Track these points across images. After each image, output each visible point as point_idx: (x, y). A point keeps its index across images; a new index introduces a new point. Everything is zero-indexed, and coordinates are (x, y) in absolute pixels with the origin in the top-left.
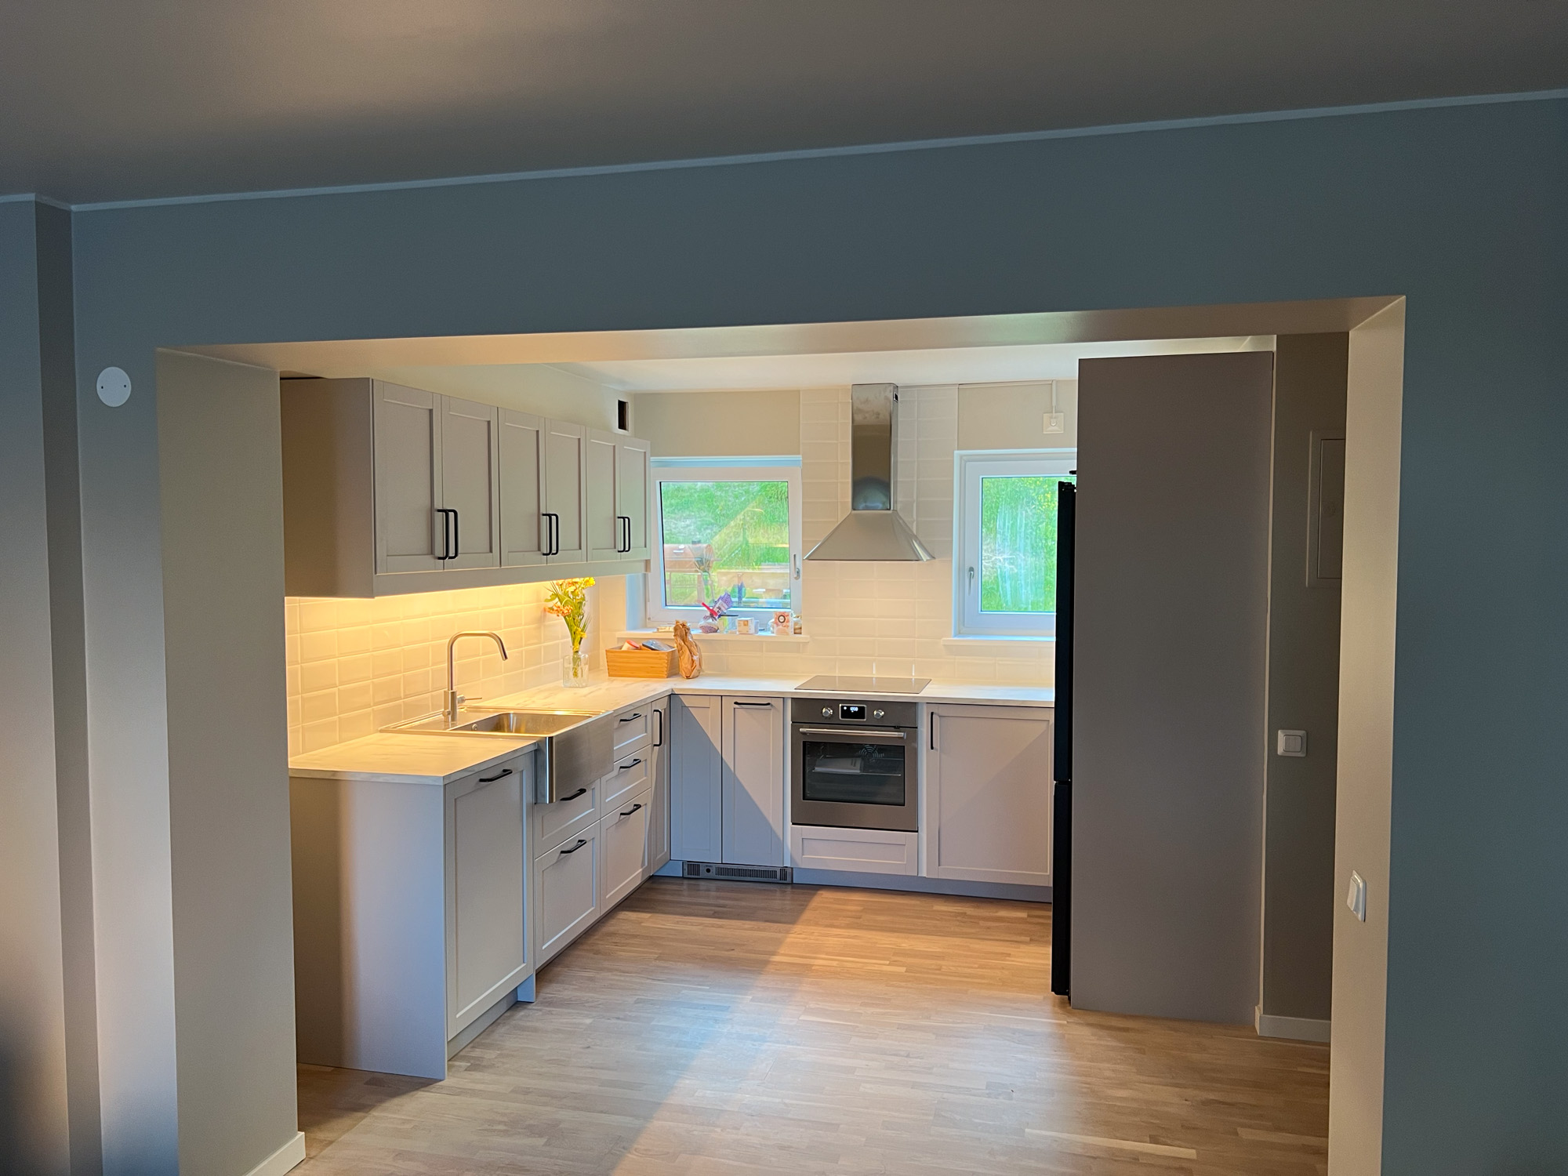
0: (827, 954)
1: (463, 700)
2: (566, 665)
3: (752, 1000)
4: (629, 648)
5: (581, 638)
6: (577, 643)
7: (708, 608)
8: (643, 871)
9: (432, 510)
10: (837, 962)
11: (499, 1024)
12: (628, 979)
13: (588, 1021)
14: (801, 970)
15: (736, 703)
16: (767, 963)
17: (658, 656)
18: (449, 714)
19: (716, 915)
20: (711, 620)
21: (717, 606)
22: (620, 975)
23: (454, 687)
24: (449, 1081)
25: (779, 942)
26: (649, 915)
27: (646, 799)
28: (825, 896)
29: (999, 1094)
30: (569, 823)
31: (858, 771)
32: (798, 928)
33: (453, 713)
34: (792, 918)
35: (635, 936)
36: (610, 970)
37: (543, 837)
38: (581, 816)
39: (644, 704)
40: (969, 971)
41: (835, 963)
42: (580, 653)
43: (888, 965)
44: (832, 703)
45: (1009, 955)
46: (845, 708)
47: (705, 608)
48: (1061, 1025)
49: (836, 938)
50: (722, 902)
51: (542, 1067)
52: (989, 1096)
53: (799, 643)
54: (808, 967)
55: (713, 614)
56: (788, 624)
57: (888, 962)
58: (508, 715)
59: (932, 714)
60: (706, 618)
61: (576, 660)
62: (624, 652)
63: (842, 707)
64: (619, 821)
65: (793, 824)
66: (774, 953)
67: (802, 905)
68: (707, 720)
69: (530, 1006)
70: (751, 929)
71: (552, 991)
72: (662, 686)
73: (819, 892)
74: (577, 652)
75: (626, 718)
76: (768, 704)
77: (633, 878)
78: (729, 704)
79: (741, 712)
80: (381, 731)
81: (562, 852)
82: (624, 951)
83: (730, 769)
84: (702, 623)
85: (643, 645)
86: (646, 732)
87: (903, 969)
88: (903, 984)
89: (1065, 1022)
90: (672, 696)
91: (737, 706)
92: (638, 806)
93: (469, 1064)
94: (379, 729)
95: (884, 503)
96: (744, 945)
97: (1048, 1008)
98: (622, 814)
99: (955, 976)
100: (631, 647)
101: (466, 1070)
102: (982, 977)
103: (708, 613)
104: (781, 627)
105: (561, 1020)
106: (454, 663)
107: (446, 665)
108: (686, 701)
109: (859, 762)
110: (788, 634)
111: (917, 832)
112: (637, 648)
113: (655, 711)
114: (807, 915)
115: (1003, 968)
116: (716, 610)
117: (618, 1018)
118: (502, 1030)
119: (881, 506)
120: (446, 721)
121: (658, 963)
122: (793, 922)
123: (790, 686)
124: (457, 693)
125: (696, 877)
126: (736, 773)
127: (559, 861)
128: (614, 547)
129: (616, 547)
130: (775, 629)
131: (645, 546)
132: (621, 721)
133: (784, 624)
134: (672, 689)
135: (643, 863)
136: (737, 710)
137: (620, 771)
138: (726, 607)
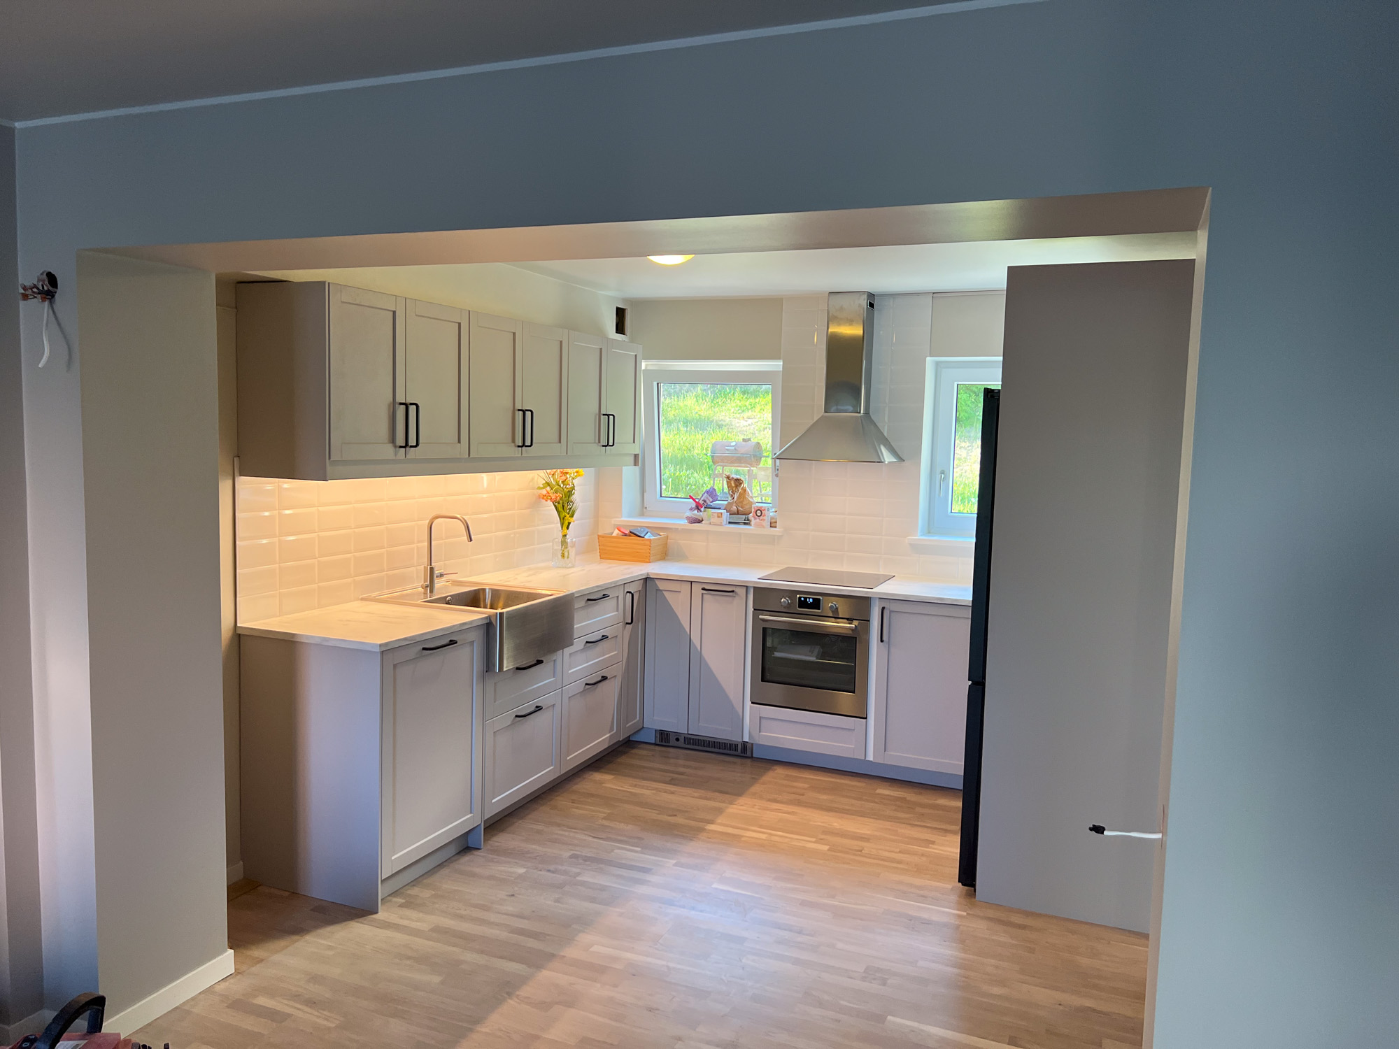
0: (761, 826)
1: (441, 575)
2: (556, 548)
3: (675, 865)
4: (618, 534)
5: (569, 523)
6: (565, 527)
7: (694, 500)
8: (610, 736)
9: (394, 404)
10: (766, 835)
11: (445, 866)
12: (572, 834)
13: (521, 871)
14: (729, 840)
15: (703, 589)
16: (702, 830)
17: (643, 542)
18: (427, 587)
19: (672, 782)
20: (696, 512)
21: (702, 499)
22: (565, 831)
23: (433, 564)
24: (382, 915)
25: (720, 811)
26: (612, 777)
27: (617, 671)
28: (780, 771)
29: (874, 979)
30: (525, 690)
31: (813, 659)
32: (742, 800)
33: (431, 587)
34: (737, 791)
35: (592, 795)
36: (559, 825)
37: (495, 702)
38: (541, 683)
39: (615, 586)
40: (887, 854)
41: (764, 836)
42: (567, 536)
43: (815, 842)
44: (792, 593)
45: (933, 843)
46: (802, 599)
47: (691, 500)
48: (960, 916)
49: (776, 813)
50: (682, 770)
51: (465, 910)
52: (864, 979)
53: (774, 536)
54: (740, 836)
55: (698, 507)
56: (764, 518)
57: (814, 840)
58: (484, 590)
59: (883, 608)
60: (691, 509)
61: (564, 543)
62: (614, 537)
63: (800, 598)
64: (585, 690)
65: (752, 703)
66: (712, 822)
67: (753, 778)
68: (679, 602)
69: (477, 853)
70: (700, 798)
71: (503, 840)
72: (640, 570)
73: (775, 767)
74: (565, 536)
75: (594, 598)
76: (733, 591)
77: (600, 741)
78: (697, 590)
79: (708, 597)
80: (362, 599)
81: (517, 716)
82: (577, 808)
83: (697, 649)
84: (689, 514)
85: (630, 532)
86: (617, 611)
87: (826, 848)
88: (821, 862)
89: (965, 914)
90: (647, 580)
91: (704, 592)
92: (604, 678)
93: (404, 901)
94: (360, 597)
95: (854, 407)
96: (686, 812)
97: (954, 898)
98: (586, 684)
99: (874, 859)
100: (620, 533)
101: (399, 906)
102: (900, 862)
103: (694, 505)
104: (758, 520)
105: (499, 868)
106: (433, 542)
107: (426, 544)
108: (661, 585)
109: (817, 649)
110: (763, 527)
111: (866, 718)
112: (626, 535)
113: (628, 592)
114: (756, 788)
115: (923, 855)
116: (701, 502)
117: (549, 871)
118: (445, 871)
119: (851, 409)
120: (425, 593)
121: (606, 823)
122: (740, 794)
123: (753, 576)
124: (435, 569)
125: (667, 744)
126: (703, 652)
127: (513, 724)
128: (597, 441)
129: (599, 442)
130: (753, 522)
131: (634, 442)
132: (588, 600)
133: (761, 518)
134: (648, 574)
135: (612, 729)
136: (705, 596)
137: (585, 645)
138: (711, 500)
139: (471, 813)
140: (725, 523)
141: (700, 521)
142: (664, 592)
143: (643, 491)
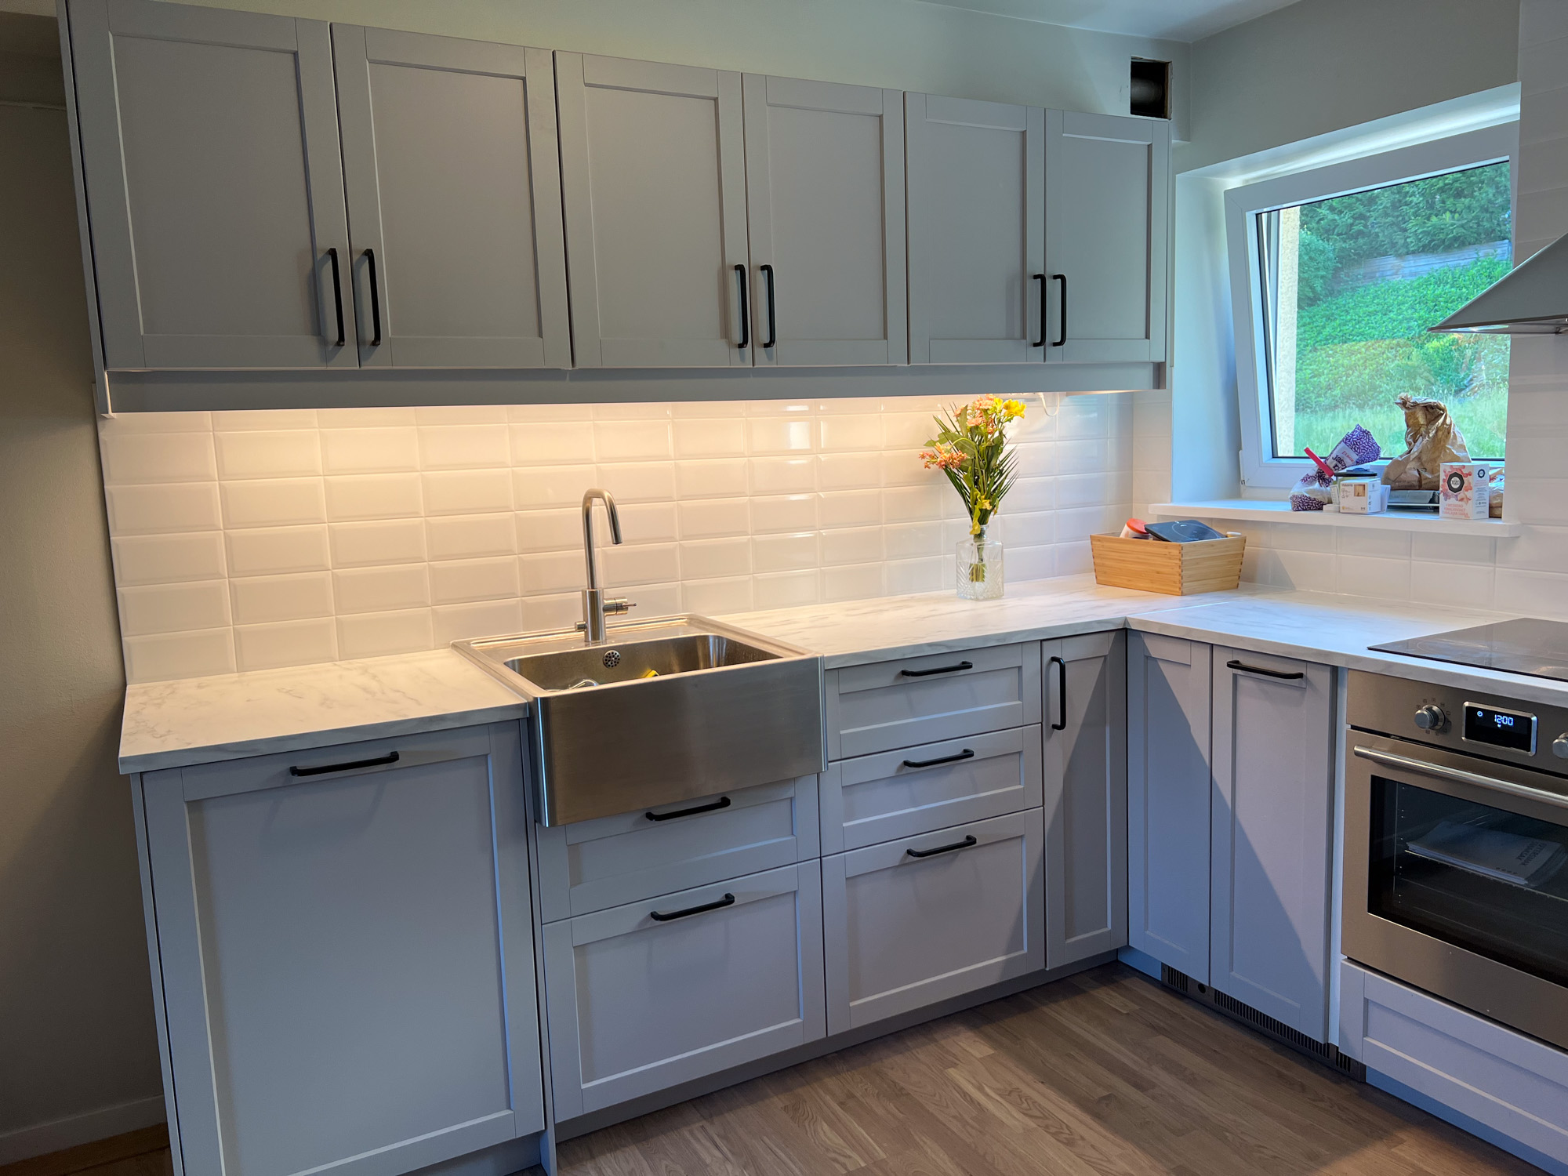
4: (1127, 534)
6: (978, 522)
7: (1314, 459)
8: (1007, 962)
20: (1317, 485)
21: (1334, 456)
23: (595, 587)
27: (1019, 827)
37: (578, 884)
39: (1000, 645)
42: (984, 538)
46: (1480, 714)
47: (1312, 462)
53: (1494, 538)
55: (1323, 474)
56: (1468, 493)
60: (1306, 479)
61: (979, 549)
62: (1119, 539)
63: (1473, 710)
64: (902, 865)
65: (1349, 961)
68: (1187, 690)
72: (1114, 610)
74: (981, 534)
75: (926, 669)
76: (1300, 676)
78: (1222, 659)
79: (1247, 683)
81: (655, 915)
84: (1300, 490)
85: (1150, 530)
86: (1020, 698)
90: (1124, 634)
91: (1237, 670)
98: (909, 852)
100: (1131, 531)
103: (1313, 470)
104: (1452, 501)
108: (1155, 649)
110: (1469, 517)
113: (1054, 659)
116: (1331, 463)
124: (603, 595)
126: (1241, 815)
127: (639, 932)
128: (1018, 333)
129: (1024, 337)
130: (1443, 504)
131: (1147, 337)
132: (905, 673)
133: (1461, 494)
134: (1126, 620)
135: (1014, 943)
136: (1239, 679)
137: (900, 769)
138: (1355, 457)
139: (509, 1108)
140: (1376, 507)
141: (1319, 506)
142: (1162, 665)
143: (1236, 443)
